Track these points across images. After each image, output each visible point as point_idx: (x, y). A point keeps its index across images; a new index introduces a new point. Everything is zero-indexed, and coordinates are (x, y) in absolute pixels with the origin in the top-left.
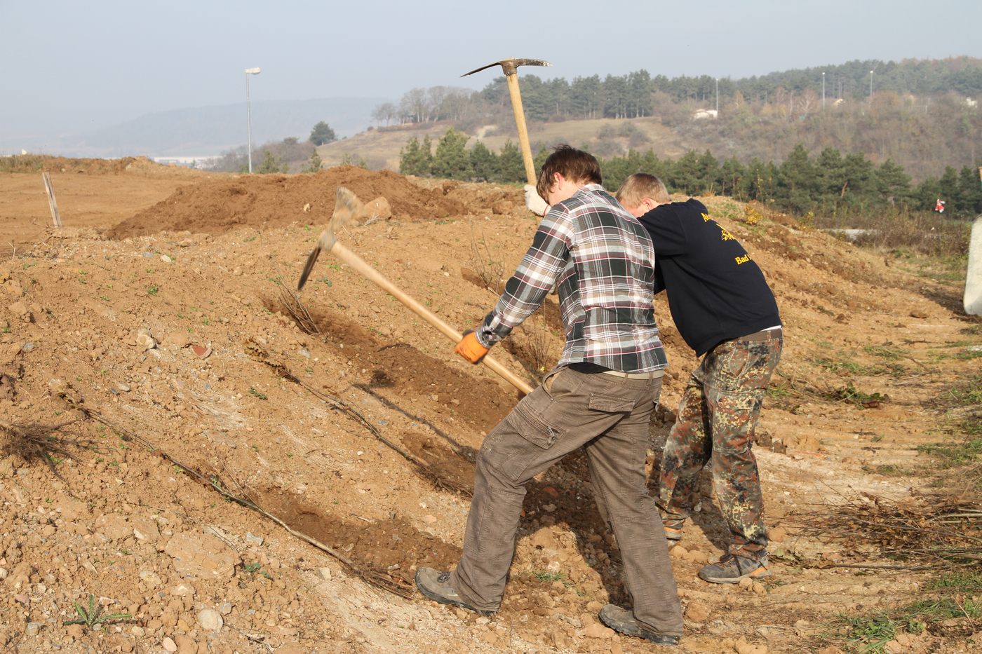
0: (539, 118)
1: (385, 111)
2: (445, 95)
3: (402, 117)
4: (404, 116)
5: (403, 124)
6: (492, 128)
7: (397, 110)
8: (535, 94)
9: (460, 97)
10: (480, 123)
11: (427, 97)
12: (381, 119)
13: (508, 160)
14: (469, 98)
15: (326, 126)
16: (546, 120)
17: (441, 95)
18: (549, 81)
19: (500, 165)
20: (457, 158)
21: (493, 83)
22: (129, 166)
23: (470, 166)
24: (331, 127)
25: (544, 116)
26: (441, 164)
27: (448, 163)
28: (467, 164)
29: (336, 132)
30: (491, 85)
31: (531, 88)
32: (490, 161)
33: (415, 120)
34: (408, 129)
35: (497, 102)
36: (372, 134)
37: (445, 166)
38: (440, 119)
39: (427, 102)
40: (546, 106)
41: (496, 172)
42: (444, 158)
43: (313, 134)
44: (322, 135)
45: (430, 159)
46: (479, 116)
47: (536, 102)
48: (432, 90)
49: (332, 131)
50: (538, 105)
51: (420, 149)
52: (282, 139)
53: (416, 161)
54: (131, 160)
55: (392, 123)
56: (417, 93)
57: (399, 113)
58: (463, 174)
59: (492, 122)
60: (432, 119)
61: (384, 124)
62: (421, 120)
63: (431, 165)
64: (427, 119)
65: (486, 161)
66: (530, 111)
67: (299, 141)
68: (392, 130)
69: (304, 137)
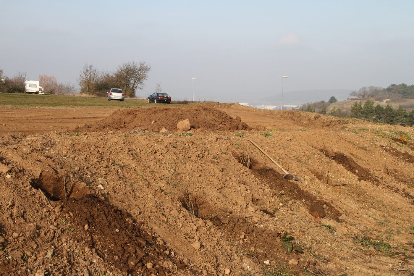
0: (405, 97)
1: (354, 93)
2: (374, 89)
3: (359, 96)
4: (359, 95)
5: (359, 98)
6: (389, 100)
7: (357, 93)
8: (404, 90)
9: (379, 90)
10: (385, 98)
11: (368, 90)
12: (352, 96)
13: (388, 110)
14: (382, 90)
15: (334, 98)
16: (407, 98)
17: (372, 89)
18: (410, 86)
19: (385, 111)
20: (370, 109)
21: (390, 86)
22: (232, 106)
23: (374, 112)
24: (336, 98)
25: (407, 97)
26: (364, 110)
27: (367, 110)
28: (373, 111)
29: (337, 99)
30: (389, 86)
31: (403, 88)
32: (381, 110)
33: (363, 97)
34: (360, 99)
35: (391, 92)
36: (348, 100)
37: (366, 111)
38: (371, 96)
39: (367, 91)
40: (408, 94)
41: (383, 114)
42: (366, 109)
43: (330, 100)
44: (333, 100)
45: (361, 109)
46: (384, 96)
47: (404, 92)
48: (369, 88)
49: (336, 99)
50: (405, 93)
51: (358, 105)
52: (320, 101)
53: (356, 109)
54: (233, 104)
55: (355, 97)
56: (364, 88)
57: (358, 94)
58: (372, 114)
59: (388, 98)
60: (369, 96)
61: (353, 97)
62: (365, 97)
63: (361, 111)
64: (367, 96)
65: (380, 110)
66: (402, 95)
67: (325, 102)
68: (355, 99)
69: (327, 100)
